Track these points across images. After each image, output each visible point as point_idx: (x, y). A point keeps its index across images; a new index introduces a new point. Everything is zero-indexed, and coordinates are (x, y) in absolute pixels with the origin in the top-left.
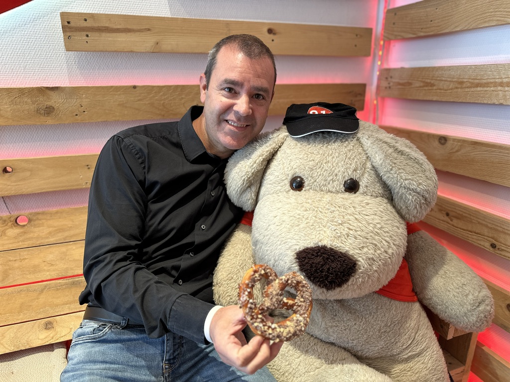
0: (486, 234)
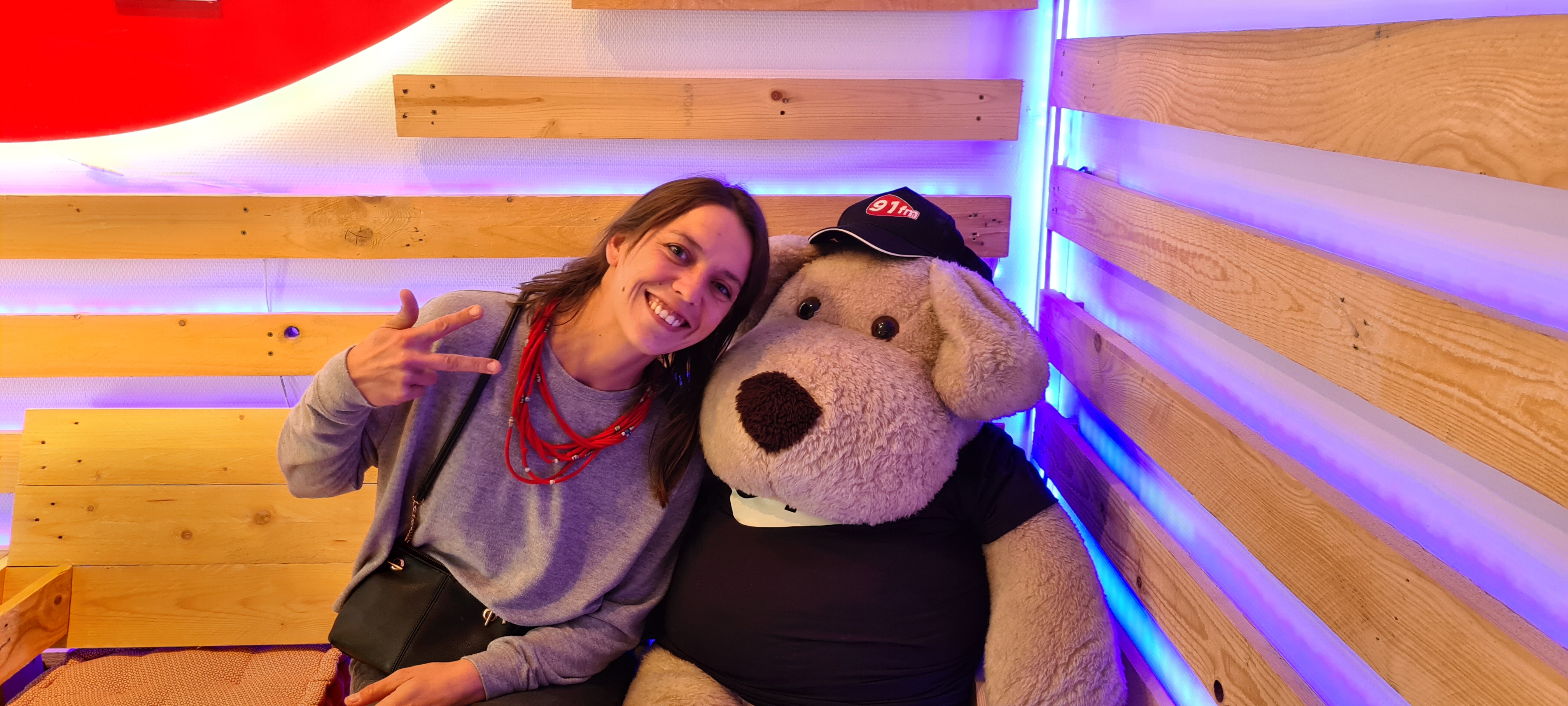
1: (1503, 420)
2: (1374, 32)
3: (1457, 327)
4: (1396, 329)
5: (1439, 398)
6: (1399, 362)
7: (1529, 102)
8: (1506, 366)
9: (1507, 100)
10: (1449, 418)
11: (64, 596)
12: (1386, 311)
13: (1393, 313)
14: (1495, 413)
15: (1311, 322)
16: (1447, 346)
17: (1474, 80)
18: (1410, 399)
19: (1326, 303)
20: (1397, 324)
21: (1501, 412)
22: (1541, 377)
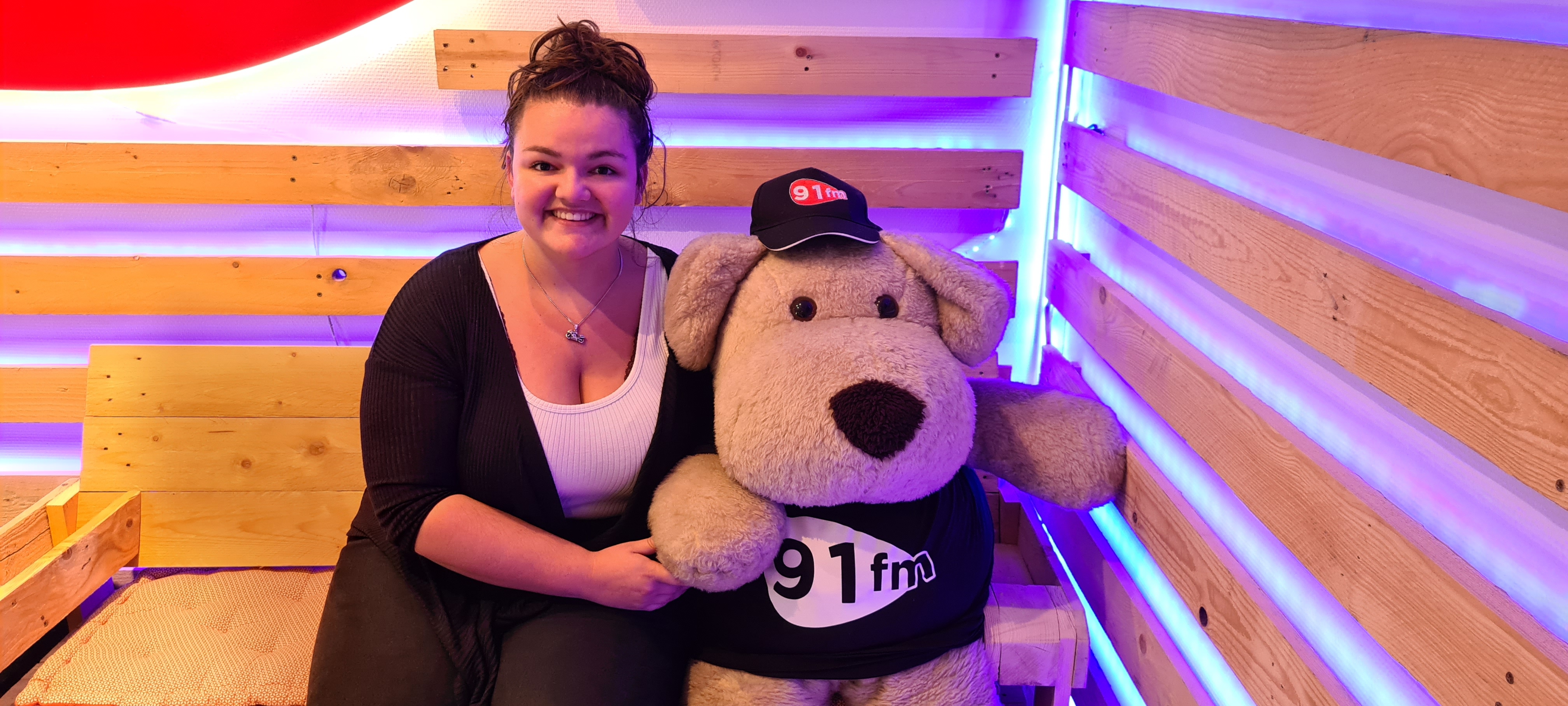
1: (1456, 392)
2: (1362, 35)
3: (1422, 308)
4: (1370, 305)
5: (1403, 368)
6: (1371, 335)
7: (1490, 116)
8: (1460, 345)
9: (1472, 112)
10: (1411, 387)
11: (135, 520)
12: (1361, 288)
13: (1368, 291)
14: (1449, 385)
15: (1297, 293)
16: (1411, 324)
17: (1446, 91)
18: (1378, 368)
19: (1311, 277)
20: (1371, 301)
21: (1454, 384)
22: (1488, 356)
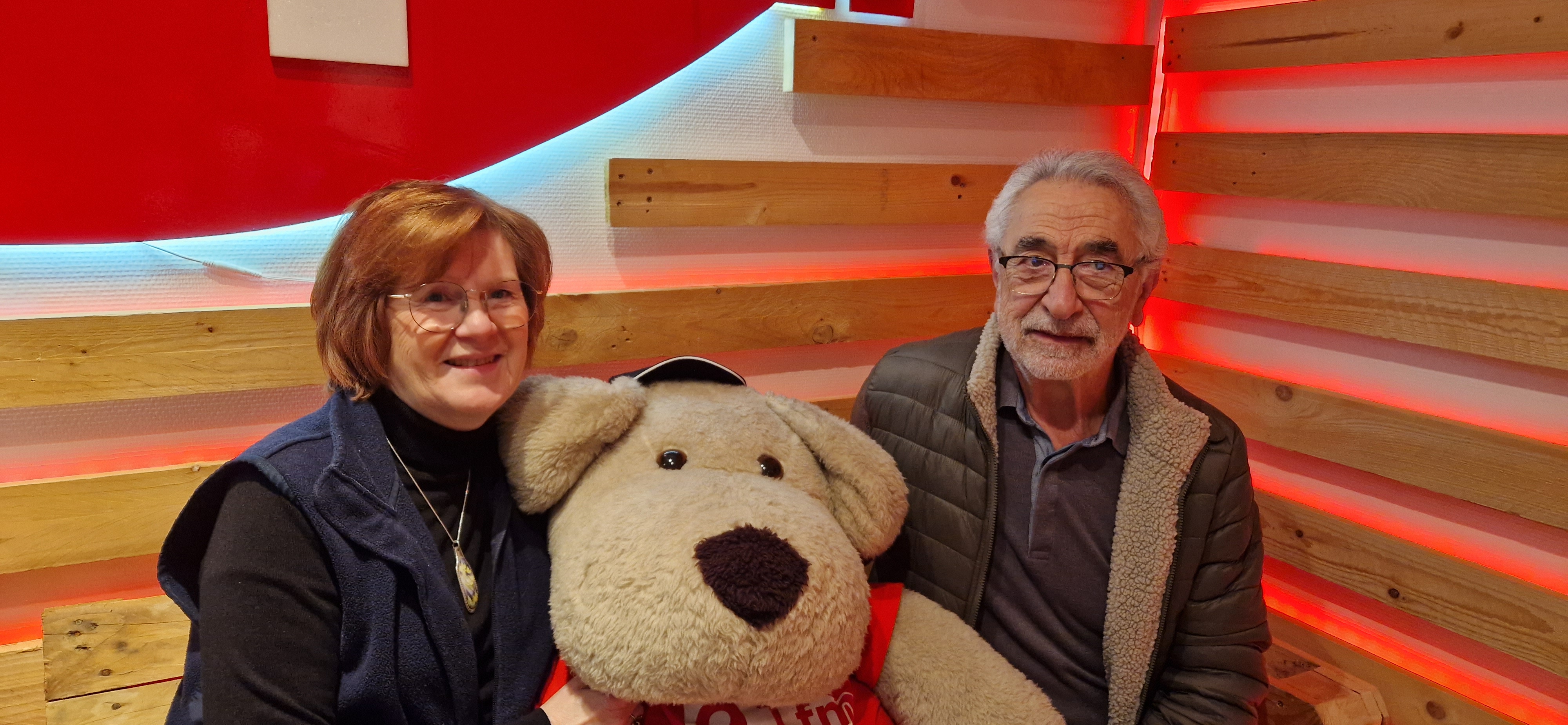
0: (1378, 571)
